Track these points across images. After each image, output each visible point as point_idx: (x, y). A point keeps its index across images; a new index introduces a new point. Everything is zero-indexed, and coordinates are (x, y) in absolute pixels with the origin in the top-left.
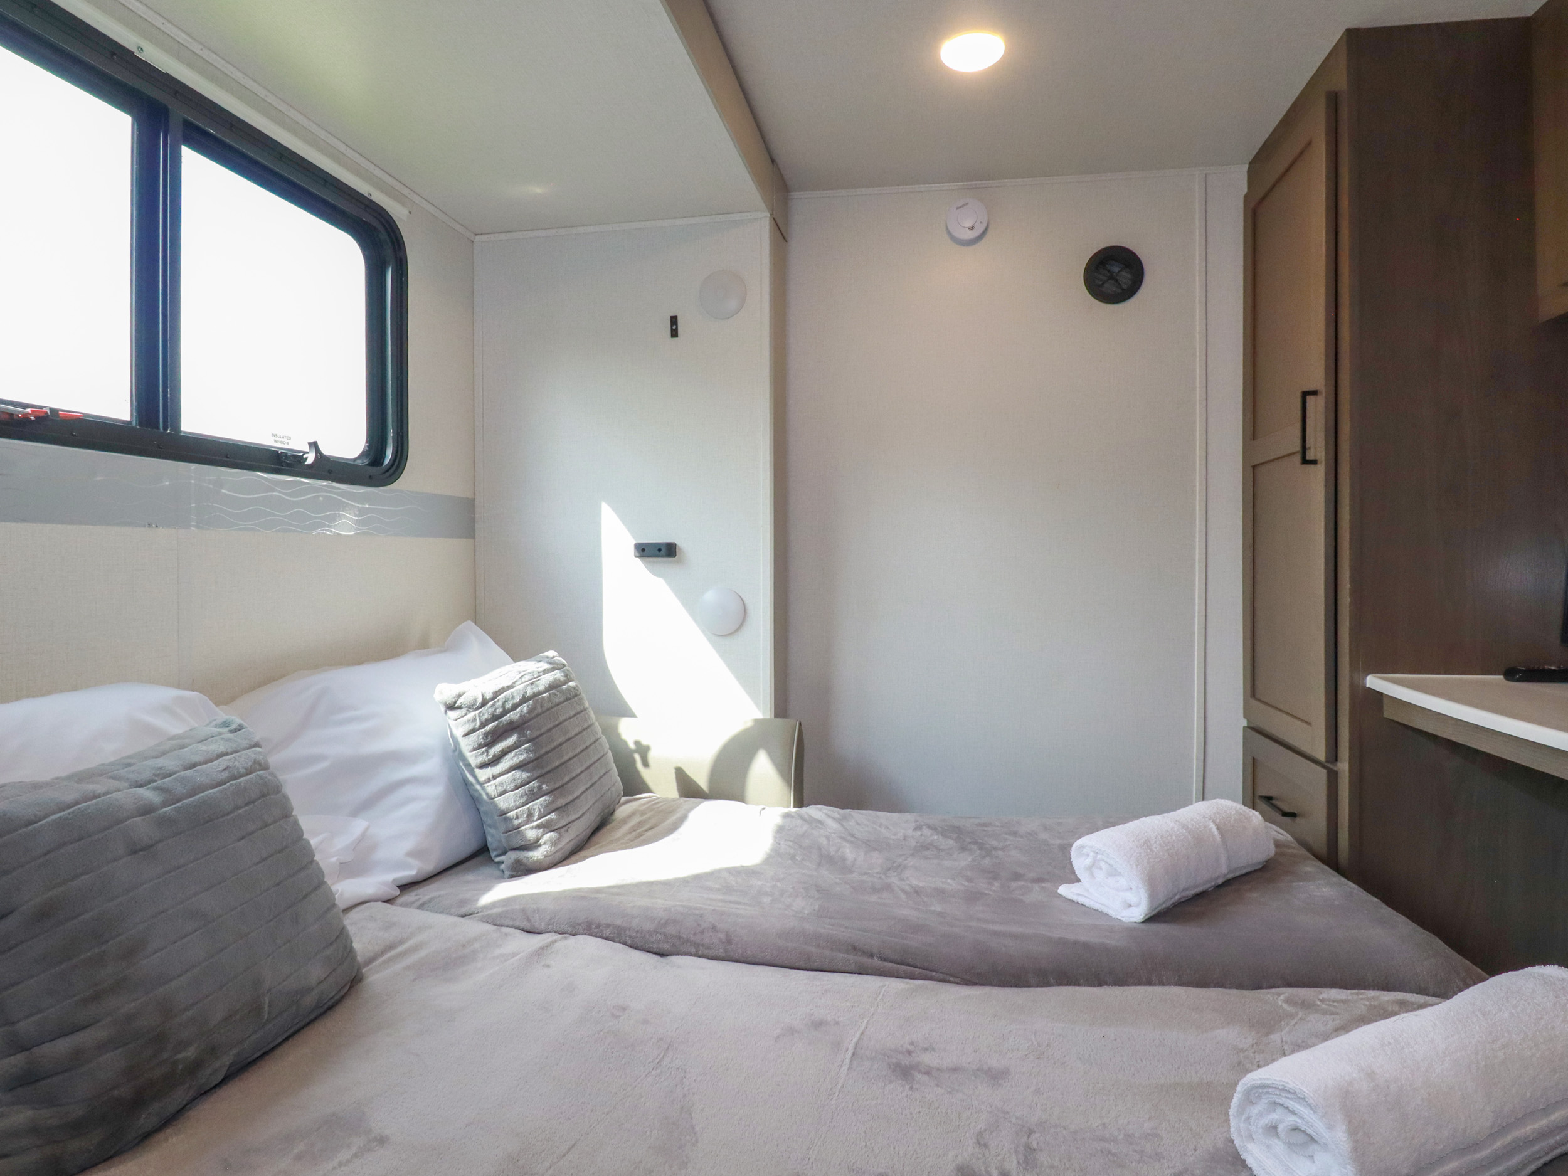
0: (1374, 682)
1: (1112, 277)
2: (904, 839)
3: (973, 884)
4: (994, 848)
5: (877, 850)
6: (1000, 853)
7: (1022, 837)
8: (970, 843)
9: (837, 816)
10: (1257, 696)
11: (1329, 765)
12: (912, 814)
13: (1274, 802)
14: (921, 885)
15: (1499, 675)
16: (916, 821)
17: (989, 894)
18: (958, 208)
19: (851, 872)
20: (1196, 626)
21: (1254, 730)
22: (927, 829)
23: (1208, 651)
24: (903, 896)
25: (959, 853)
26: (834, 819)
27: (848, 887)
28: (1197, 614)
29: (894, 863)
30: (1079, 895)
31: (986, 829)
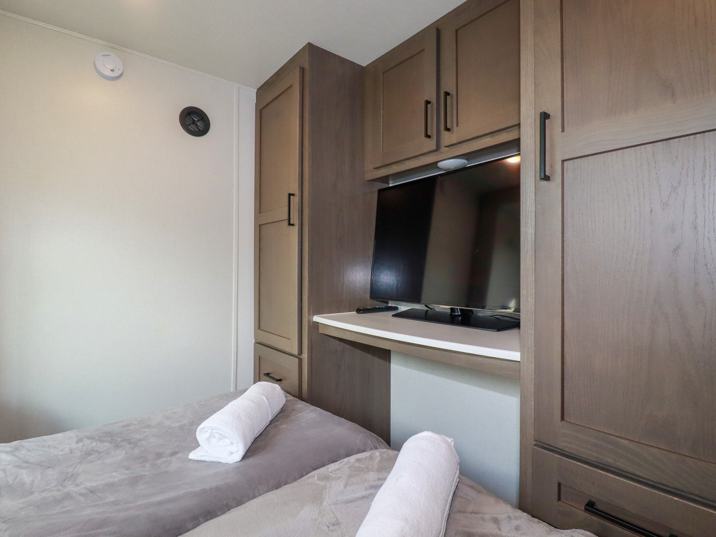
0: (316, 319)
1: (194, 122)
2: (71, 453)
3: (131, 471)
4: (139, 440)
5: (50, 467)
6: (143, 442)
7: (154, 427)
8: (121, 441)
9: (9, 449)
10: (261, 328)
11: (299, 357)
12: (72, 431)
13: (270, 375)
14: (94, 484)
15: (355, 311)
16: (77, 436)
17: (145, 475)
18: (103, 56)
19: (32, 493)
20: (233, 298)
21: (259, 344)
22: (87, 440)
23: (238, 310)
24: (82, 499)
25: (115, 451)
26: (7, 452)
27: (32, 508)
28: (234, 293)
29: (67, 474)
30: (202, 456)
31: (129, 428)
